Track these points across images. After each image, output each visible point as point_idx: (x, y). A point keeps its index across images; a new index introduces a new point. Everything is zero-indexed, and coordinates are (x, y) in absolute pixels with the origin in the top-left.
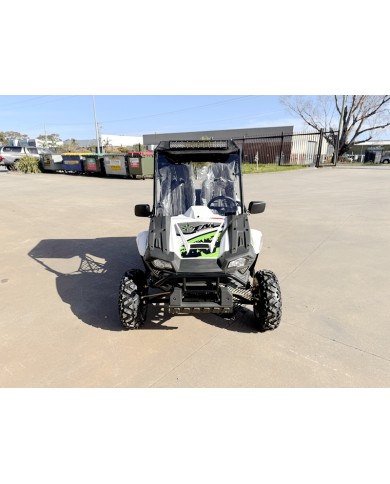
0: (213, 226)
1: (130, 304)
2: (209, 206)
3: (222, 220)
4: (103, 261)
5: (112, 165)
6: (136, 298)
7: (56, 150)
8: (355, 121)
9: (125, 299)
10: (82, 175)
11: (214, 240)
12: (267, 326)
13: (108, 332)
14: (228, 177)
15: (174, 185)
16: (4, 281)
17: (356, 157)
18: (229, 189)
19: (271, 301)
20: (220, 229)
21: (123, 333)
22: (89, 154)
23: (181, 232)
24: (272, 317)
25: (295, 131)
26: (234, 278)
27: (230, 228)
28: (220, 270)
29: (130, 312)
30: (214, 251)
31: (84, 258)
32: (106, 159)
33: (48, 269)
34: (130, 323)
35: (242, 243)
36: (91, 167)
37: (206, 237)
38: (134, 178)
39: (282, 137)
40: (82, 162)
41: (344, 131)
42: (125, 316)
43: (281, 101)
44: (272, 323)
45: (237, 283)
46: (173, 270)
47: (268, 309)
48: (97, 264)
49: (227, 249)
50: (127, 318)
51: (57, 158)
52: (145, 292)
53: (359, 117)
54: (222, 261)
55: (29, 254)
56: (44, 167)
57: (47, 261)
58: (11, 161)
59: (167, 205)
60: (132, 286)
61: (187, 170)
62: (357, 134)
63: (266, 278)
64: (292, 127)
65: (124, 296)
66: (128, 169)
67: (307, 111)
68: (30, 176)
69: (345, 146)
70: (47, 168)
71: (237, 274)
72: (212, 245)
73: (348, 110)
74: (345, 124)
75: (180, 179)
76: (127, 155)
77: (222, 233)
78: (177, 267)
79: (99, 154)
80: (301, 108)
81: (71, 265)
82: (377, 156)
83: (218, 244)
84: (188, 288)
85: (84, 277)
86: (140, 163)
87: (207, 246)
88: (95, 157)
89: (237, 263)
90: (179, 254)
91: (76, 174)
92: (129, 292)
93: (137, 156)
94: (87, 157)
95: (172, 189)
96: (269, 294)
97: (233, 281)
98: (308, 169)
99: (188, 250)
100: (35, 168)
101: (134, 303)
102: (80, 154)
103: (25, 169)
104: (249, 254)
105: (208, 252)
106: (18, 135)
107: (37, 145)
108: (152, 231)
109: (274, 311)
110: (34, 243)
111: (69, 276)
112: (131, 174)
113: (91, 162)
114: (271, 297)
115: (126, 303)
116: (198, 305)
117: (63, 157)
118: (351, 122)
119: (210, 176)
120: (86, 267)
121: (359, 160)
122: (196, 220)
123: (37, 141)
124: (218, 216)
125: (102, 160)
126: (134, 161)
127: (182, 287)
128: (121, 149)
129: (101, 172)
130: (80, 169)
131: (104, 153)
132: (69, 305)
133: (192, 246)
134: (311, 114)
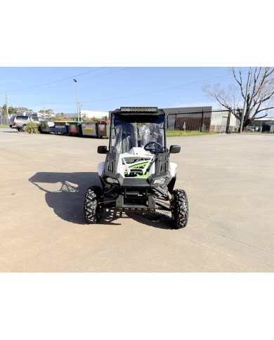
0: (146, 159)
1: (91, 205)
2: (145, 148)
3: (152, 156)
4: (76, 186)
5: (87, 129)
6: (95, 202)
7: (50, 119)
8: (255, 103)
9: (88, 203)
10: (67, 135)
11: (146, 168)
12: (179, 224)
13: (77, 225)
14: (159, 132)
15: (124, 136)
16: (13, 194)
17: (257, 129)
18: (159, 139)
19: (181, 207)
20: (150, 161)
21: (86, 226)
22: (72, 121)
23: (125, 162)
24: (182, 218)
25: (213, 109)
26: (158, 191)
27: (156, 160)
28: (148, 185)
29: (91, 211)
30: (145, 174)
31: (64, 183)
32: (83, 125)
33: (41, 189)
34: (90, 218)
35: (163, 169)
36: (73, 130)
37: (141, 165)
38: (101, 138)
39: (203, 113)
40: (67, 127)
41: (248, 110)
42: (87, 213)
43: (204, 90)
44: (182, 222)
45: (159, 194)
46: (119, 184)
47: (179, 213)
48: (72, 187)
49: (153, 172)
50: (89, 215)
51: (51, 124)
52: (102, 200)
53: (258, 101)
54: (150, 180)
55: (29, 180)
56: (42, 130)
57: (41, 184)
58: (21, 125)
59: (119, 149)
60: (93, 195)
61: (132, 127)
62: (257, 112)
63: (179, 193)
64: (211, 107)
65: (88, 201)
66: (97, 132)
67: (222, 96)
68: (33, 135)
69: (248, 120)
70: (44, 130)
71: (159, 188)
72: (144, 170)
73: (250, 96)
74: (248, 105)
75: (128, 132)
76: (97, 123)
77: (151, 163)
78: (121, 182)
79: (79, 122)
80: (217, 94)
81: (56, 187)
82: (271, 128)
83: (148, 170)
84: (127, 195)
85: (63, 194)
86: (105, 128)
87: (141, 171)
88: (76, 124)
89: (159, 181)
90: (123, 175)
91: (63, 134)
92: (91, 198)
93: (104, 123)
94: (71, 123)
95: (123, 139)
96: (180, 203)
97: (157, 192)
98: (220, 134)
99: (129, 172)
100: (36, 130)
101: (93, 205)
102: (66, 122)
103: (30, 131)
104: (168, 176)
105: (141, 174)
106: (26, 109)
107: (38, 116)
108: (107, 161)
109: (183, 213)
110: (33, 174)
111: (54, 193)
112: (99, 135)
113: (73, 127)
114: (181, 205)
115: (88, 205)
116: (134, 207)
117: (55, 123)
118: (253, 104)
119: (148, 131)
120: (65, 188)
121: (259, 130)
122: (136, 156)
123: (38, 113)
124: (150, 154)
125: (80, 125)
126: (102, 127)
127: (124, 195)
128: (94, 119)
129: (79, 134)
130: (66, 131)
131: (82, 121)
132: (53, 209)
133: (131, 170)
134: (224, 98)
